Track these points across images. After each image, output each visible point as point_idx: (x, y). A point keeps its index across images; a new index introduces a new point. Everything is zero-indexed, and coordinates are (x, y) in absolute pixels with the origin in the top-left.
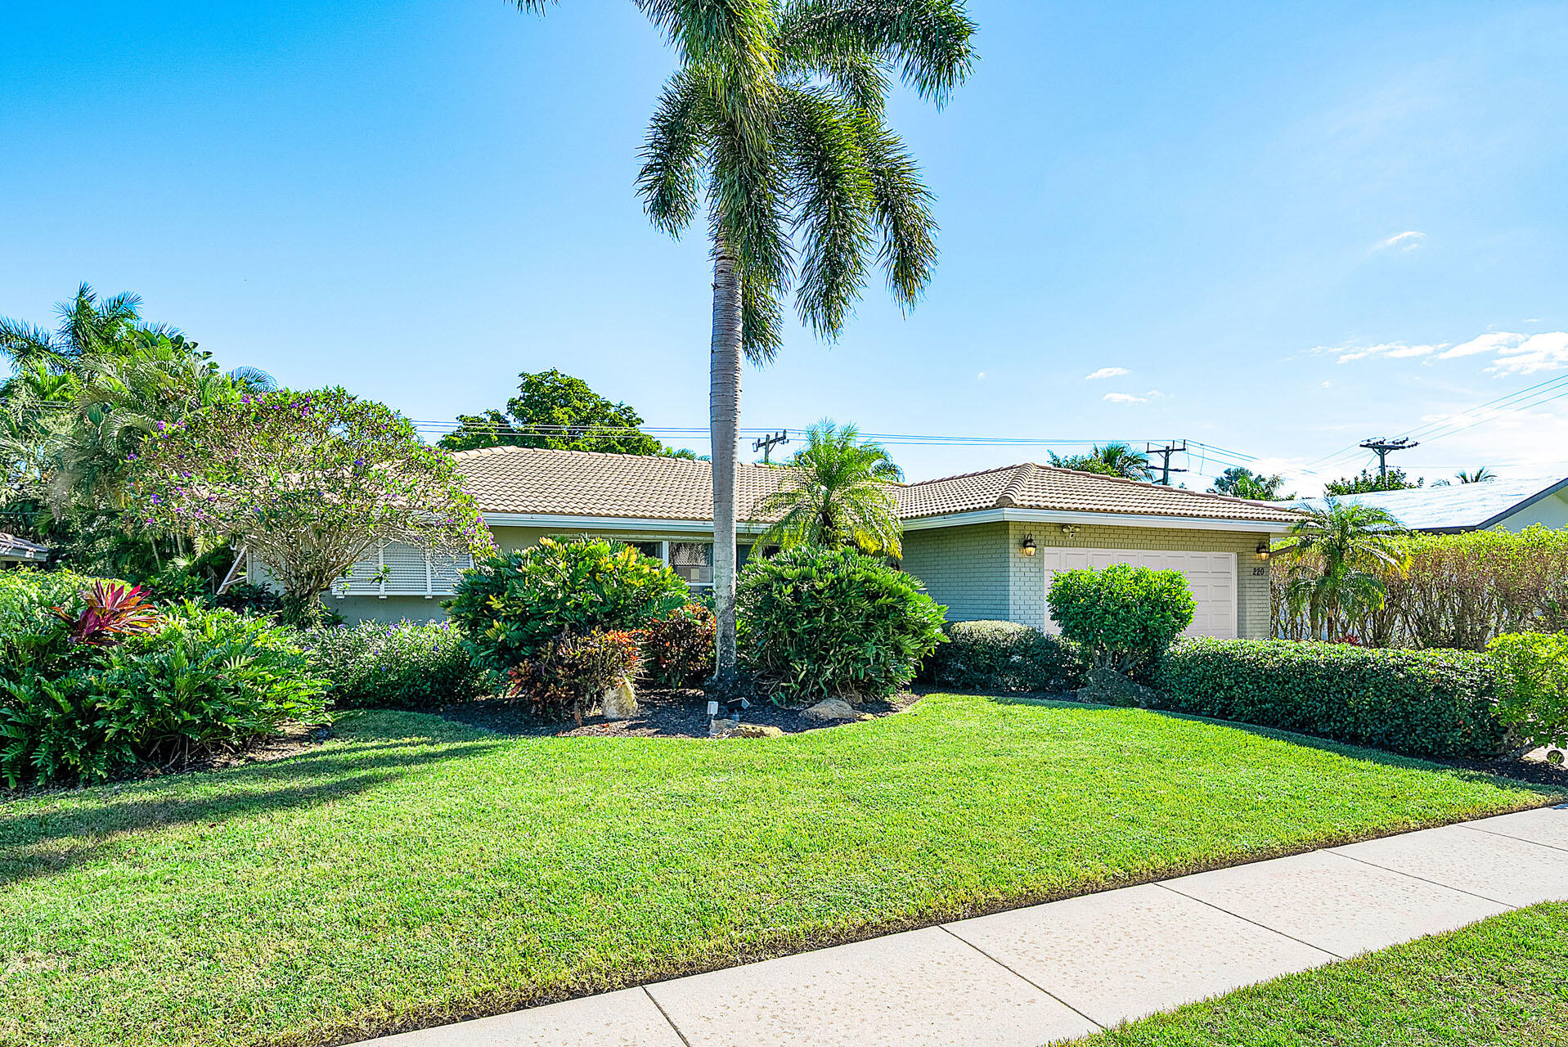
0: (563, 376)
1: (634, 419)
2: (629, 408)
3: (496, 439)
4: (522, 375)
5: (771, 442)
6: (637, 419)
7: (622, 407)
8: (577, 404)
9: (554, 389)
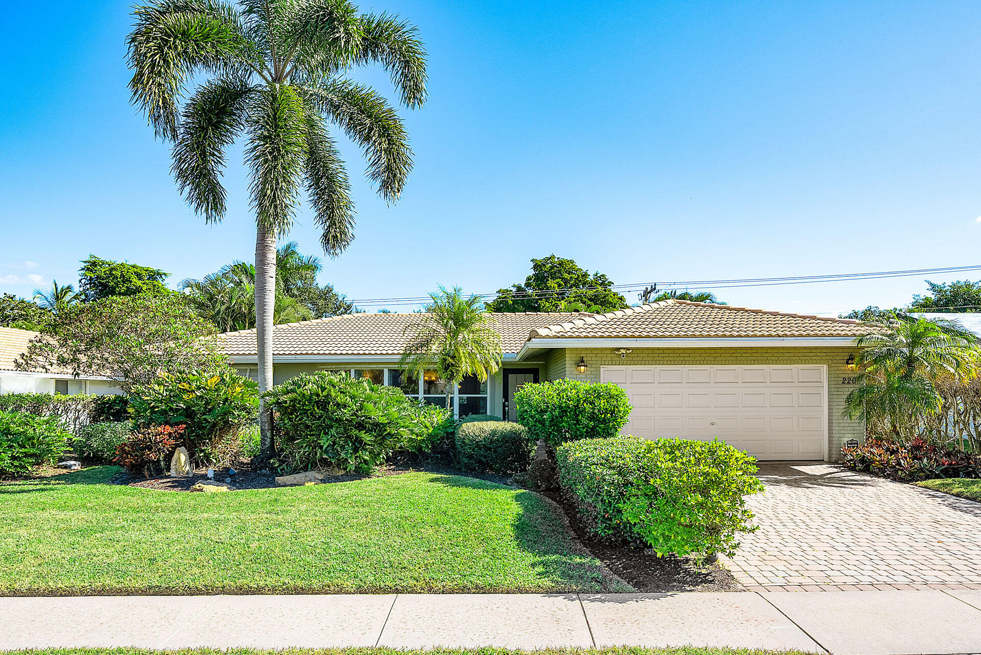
0: (558, 258)
1: (606, 282)
2: (603, 275)
3: (511, 302)
4: (532, 261)
5: (648, 293)
6: (609, 282)
7: (598, 275)
8: (566, 276)
9: (552, 268)
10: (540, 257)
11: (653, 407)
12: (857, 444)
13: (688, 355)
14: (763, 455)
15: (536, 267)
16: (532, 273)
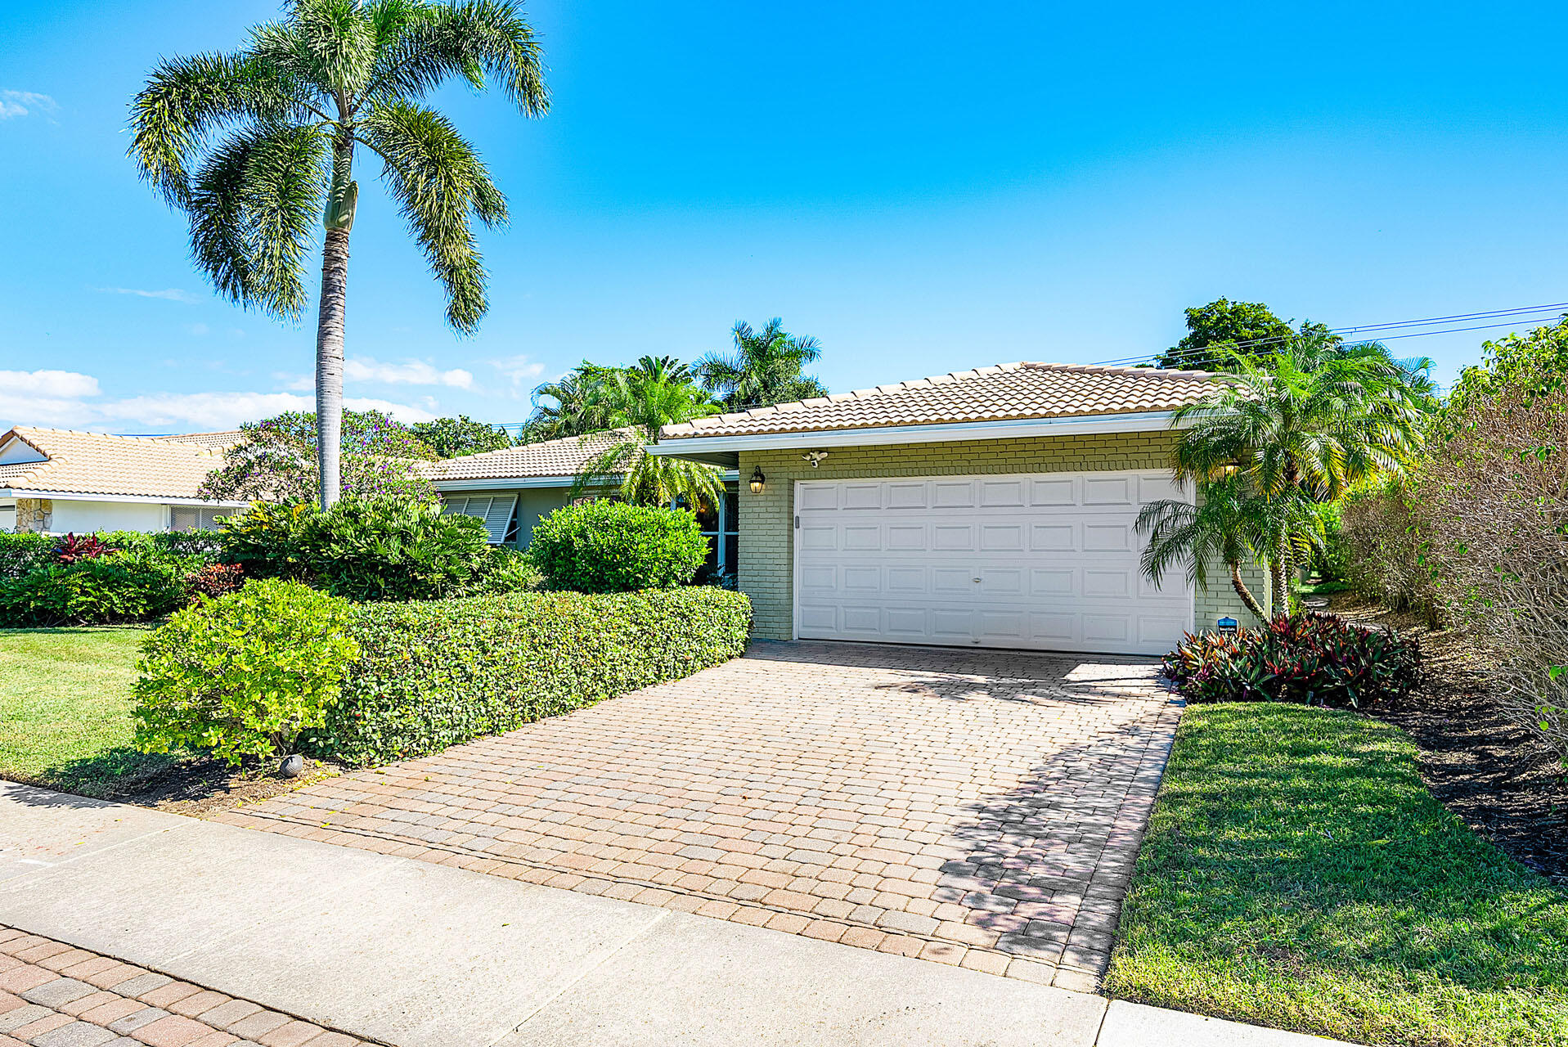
8: (1246, 332)
9: (1219, 320)
10: (1200, 304)
11: (879, 550)
12: (1235, 627)
13: (923, 458)
14: (1069, 641)
15: (1192, 321)
16: (1187, 333)
